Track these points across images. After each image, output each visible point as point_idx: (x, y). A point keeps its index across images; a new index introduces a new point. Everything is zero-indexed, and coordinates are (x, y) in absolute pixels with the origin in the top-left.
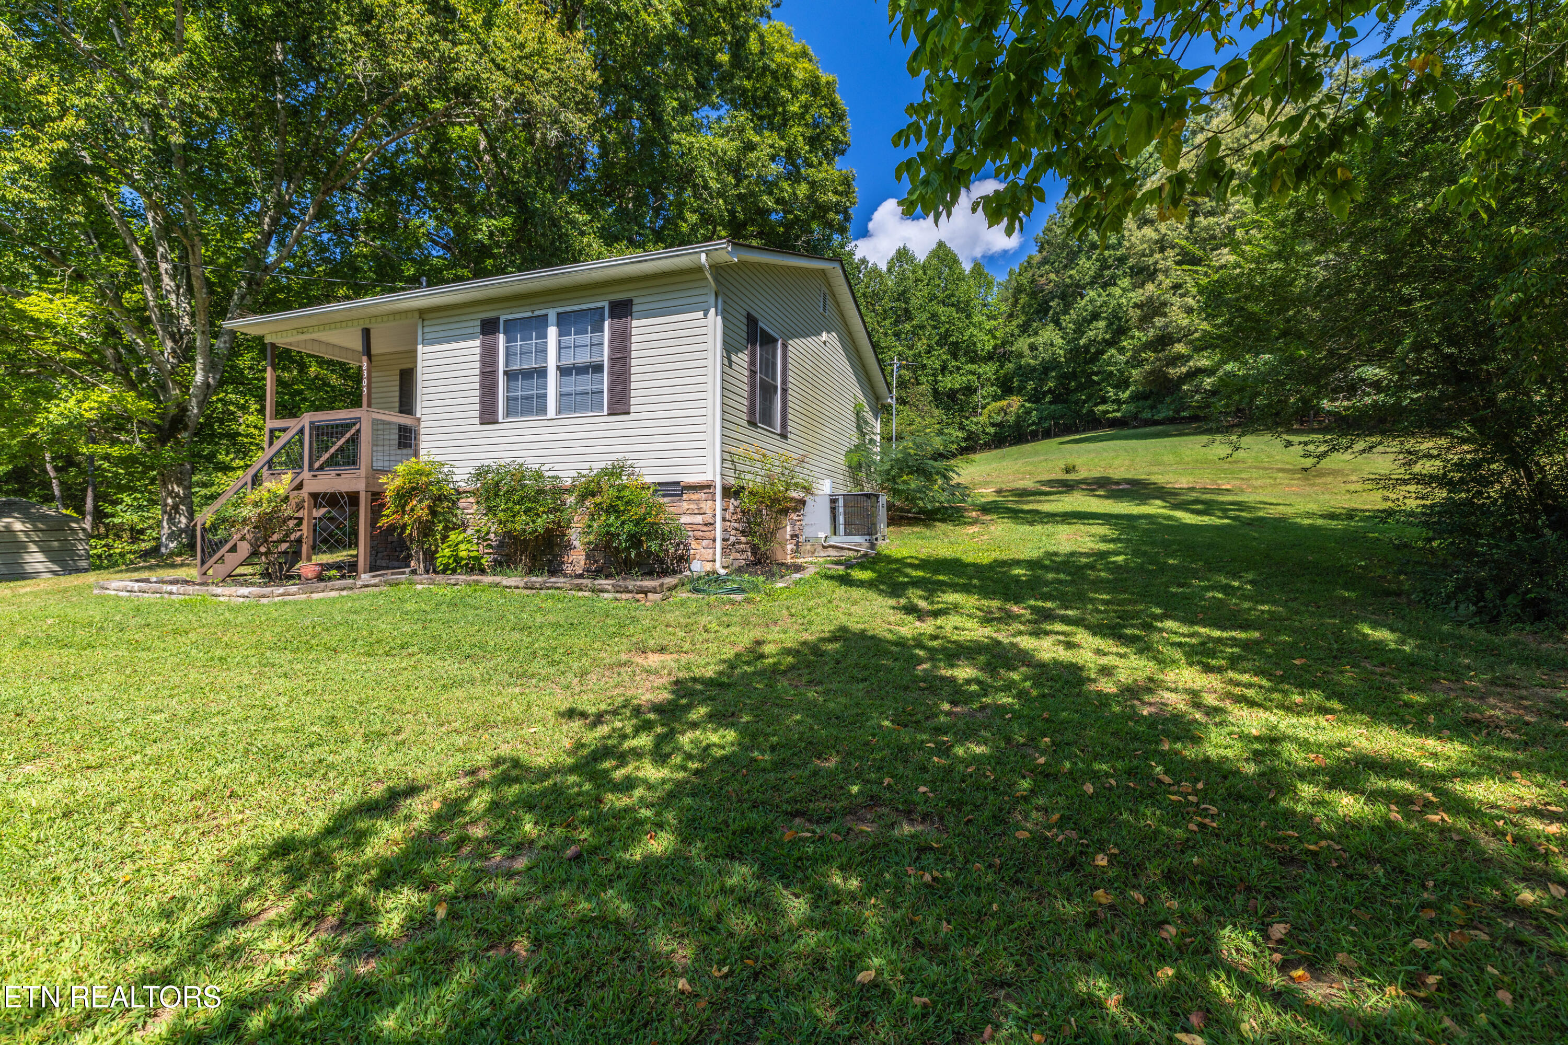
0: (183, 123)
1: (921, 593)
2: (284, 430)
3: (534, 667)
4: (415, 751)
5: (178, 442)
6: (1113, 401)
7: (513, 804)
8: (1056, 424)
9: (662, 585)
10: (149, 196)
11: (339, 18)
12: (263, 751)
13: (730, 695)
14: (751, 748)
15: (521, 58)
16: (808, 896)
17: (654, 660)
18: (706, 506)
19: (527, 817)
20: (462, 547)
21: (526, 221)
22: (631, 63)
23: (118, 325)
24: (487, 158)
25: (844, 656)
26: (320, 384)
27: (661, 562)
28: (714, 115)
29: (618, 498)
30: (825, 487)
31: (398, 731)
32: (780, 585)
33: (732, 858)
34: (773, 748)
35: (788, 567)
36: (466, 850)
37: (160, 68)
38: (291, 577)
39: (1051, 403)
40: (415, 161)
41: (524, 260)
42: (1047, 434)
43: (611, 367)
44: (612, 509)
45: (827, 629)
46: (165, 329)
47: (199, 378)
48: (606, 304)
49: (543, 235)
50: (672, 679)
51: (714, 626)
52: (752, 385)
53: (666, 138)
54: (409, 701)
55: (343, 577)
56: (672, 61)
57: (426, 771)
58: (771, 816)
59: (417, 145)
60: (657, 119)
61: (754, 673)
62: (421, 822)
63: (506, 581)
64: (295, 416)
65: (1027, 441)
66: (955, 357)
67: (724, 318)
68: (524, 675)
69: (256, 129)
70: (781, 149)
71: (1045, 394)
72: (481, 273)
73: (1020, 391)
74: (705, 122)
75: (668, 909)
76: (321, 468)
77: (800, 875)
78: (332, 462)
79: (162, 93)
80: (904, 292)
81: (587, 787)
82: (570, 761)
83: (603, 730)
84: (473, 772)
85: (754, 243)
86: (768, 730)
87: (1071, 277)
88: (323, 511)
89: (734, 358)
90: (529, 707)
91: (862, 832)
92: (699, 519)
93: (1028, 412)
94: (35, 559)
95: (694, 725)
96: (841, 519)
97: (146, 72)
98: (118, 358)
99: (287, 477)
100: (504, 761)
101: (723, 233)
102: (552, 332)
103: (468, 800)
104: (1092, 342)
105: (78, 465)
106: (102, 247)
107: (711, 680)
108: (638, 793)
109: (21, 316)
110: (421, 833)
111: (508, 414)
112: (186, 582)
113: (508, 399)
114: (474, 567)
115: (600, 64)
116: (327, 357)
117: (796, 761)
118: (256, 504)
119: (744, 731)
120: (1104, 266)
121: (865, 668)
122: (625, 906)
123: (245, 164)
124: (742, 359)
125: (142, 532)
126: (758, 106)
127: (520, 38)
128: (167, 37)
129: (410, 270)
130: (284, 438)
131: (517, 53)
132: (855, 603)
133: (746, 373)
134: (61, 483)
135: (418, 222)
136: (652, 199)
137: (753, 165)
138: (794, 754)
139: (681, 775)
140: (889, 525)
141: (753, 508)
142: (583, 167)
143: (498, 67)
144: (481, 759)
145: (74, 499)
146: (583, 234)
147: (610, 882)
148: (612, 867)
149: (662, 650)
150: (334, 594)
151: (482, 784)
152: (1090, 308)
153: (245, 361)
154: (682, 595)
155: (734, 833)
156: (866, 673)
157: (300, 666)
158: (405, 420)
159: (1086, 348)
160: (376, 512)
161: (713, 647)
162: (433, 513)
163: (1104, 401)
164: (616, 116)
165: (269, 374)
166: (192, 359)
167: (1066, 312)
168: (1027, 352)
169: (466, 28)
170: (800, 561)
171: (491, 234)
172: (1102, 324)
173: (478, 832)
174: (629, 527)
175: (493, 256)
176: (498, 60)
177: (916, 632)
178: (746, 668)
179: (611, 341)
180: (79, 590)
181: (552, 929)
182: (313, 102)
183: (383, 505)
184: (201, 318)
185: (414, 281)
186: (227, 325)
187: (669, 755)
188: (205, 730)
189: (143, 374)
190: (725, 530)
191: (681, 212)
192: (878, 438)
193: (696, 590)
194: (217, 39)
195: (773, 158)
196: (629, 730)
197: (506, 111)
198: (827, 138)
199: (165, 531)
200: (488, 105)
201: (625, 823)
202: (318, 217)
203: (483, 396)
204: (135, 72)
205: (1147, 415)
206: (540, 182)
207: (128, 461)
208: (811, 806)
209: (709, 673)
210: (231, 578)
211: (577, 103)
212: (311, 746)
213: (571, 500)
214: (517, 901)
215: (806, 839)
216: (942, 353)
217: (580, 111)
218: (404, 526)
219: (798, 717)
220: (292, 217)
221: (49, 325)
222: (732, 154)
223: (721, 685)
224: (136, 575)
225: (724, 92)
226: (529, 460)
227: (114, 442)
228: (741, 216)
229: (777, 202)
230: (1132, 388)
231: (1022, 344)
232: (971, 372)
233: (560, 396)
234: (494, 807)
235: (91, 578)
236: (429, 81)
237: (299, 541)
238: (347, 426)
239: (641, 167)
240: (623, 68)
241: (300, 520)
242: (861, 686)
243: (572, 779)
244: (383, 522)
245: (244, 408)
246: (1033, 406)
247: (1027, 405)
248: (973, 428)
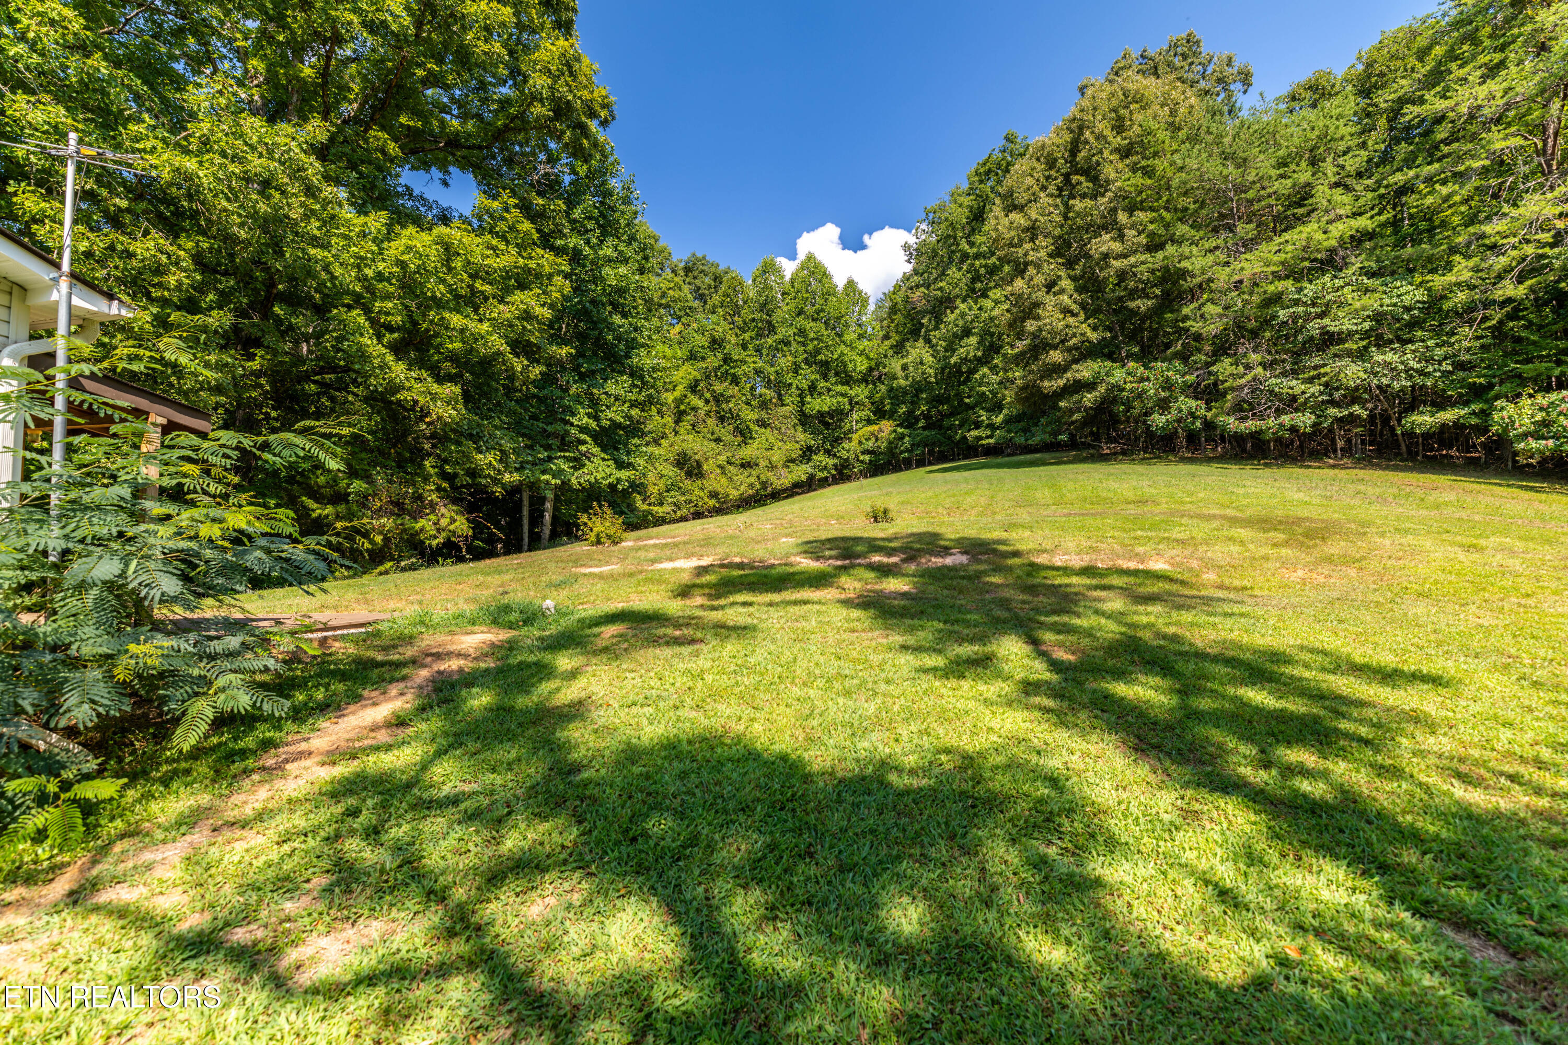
6: (987, 426)
8: (931, 452)
39: (924, 428)
42: (921, 463)
65: (901, 470)
66: (825, 377)
71: (917, 419)
73: (891, 415)
87: (941, 289)
93: (901, 437)
104: (965, 360)
120: (976, 278)
152: (961, 323)
159: (957, 366)
163: (978, 425)
167: (936, 328)
168: (900, 373)
172: (973, 340)
205: (1020, 440)
216: (810, 374)
230: (1005, 411)
231: (895, 365)
232: (843, 395)
246: (905, 431)
247: (900, 430)
248: (845, 455)
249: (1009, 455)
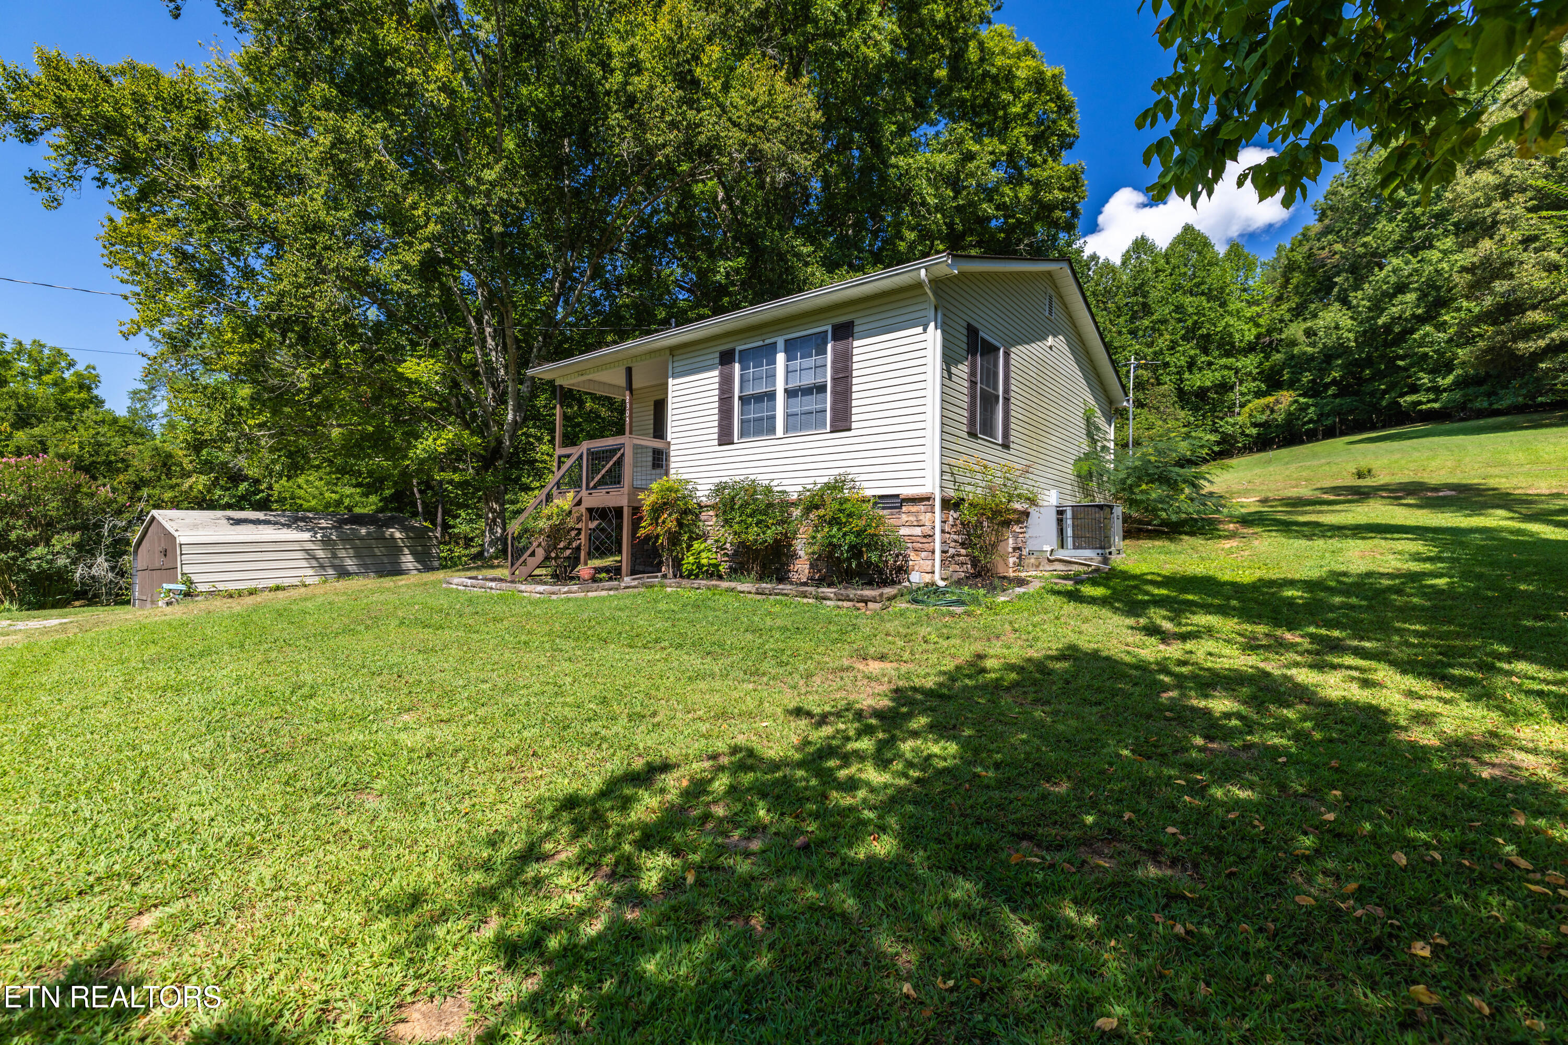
0: (501, 216)
1: (1164, 613)
2: (568, 456)
3: (765, 666)
4: (667, 733)
5: (496, 469)
6: (1428, 390)
7: (749, 790)
8: (1344, 420)
9: (881, 595)
10: (479, 276)
11: (609, 108)
12: (555, 721)
13: (951, 707)
14: (974, 763)
15: (753, 112)
16: (1039, 924)
17: (874, 667)
18: (926, 518)
19: (761, 804)
20: (704, 555)
21: (757, 260)
22: (852, 97)
23: (459, 379)
24: (724, 207)
25: (1075, 677)
26: (593, 416)
27: (880, 572)
28: (931, 131)
29: (840, 511)
30: (1051, 498)
31: (654, 714)
32: (1002, 599)
33: (956, 872)
34: (997, 766)
35: (1010, 580)
36: (709, 826)
37: (489, 175)
38: (572, 578)
39: (1335, 396)
40: (665, 218)
41: (755, 294)
42: (1330, 433)
43: (833, 387)
44: (834, 521)
45: (1055, 646)
46: (488, 379)
47: (510, 417)
48: (829, 328)
49: (772, 270)
50: (893, 687)
51: (933, 637)
52: (973, 397)
53: (884, 162)
54: (662, 689)
55: (611, 579)
56: (890, 87)
57: (677, 751)
58: (996, 836)
59: (668, 204)
60: (877, 146)
61: (976, 687)
62: (672, 796)
63: (740, 587)
64: (574, 444)
65: (1302, 442)
66: (1207, 351)
67: (943, 332)
68: (756, 673)
69: (549, 212)
70: (1002, 153)
71: (1327, 386)
72: (719, 310)
73: (1291, 385)
74: (923, 140)
75: (892, 912)
76: (595, 487)
77: (1028, 901)
78: (601, 483)
79: (488, 194)
80: (1142, 285)
81: (814, 782)
82: (798, 756)
83: (827, 730)
84: (714, 757)
85: (973, 252)
86: (992, 747)
87: (1364, 245)
88: (596, 523)
89: (954, 370)
90: (761, 703)
91: (1098, 866)
92: (918, 531)
93: (1304, 408)
94: (408, 560)
95: (915, 734)
96: (1069, 532)
97: (479, 180)
98: (458, 405)
99: (570, 495)
100: (741, 750)
101: (941, 247)
102: (781, 357)
103: (711, 781)
104: (1395, 320)
105: (432, 488)
106: (449, 320)
107: (931, 690)
108: (861, 794)
109: (401, 377)
110: (673, 806)
111: (742, 434)
112: (501, 580)
113: (743, 422)
114: (713, 573)
115: (823, 104)
116: (598, 393)
117: (1022, 781)
118: (549, 518)
119: (965, 745)
120: (1415, 226)
121: (1099, 690)
122: (851, 901)
123: (543, 241)
124: (962, 370)
125: (472, 539)
126: (976, 114)
127: (753, 94)
128: (492, 150)
129: (661, 314)
130: (568, 463)
131: (751, 108)
132: (1086, 620)
133: (966, 384)
134: (423, 502)
135: (668, 271)
136: (870, 223)
137: (972, 175)
138: (1020, 775)
139: (903, 782)
140: (1125, 538)
141: (974, 520)
142: (807, 203)
143: (735, 124)
144: (721, 746)
145: (430, 515)
146: (807, 264)
147: (835, 876)
148: (837, 862)
149: (882, 658)
150: (604, 593)
151: (722, 768)
152: (1393, 279)
153: (541, 401)
154: (901, 605)
155: (957, 847)
156: (1100, 697)
157: (580, 653)
158: (657, 444)
159: (1388, 328)
160: (636, 525)
161: (933, 658)
162: (680, 524)
163: (1414, 389)
164: (837, 150)
165: (558, 411)
166: (505, 402)
167: (1357, 287)
168: (1302, 339)
169: (707, 95)
170: (1023, 575)
171: (728, 274)
172: (1411, 297)
173: (720, 811)
174: (851, 538)
175: (729, 294)
176: (735, 118)
177: (1160, 656)
178: (967, 681)
179: (833, 362)
180: (434, 584)
181: (783, 911)
182: (590, 183)
183: (641, 518)
184: (512, 370)
185: (665, 324)
186: (530, 372)
187: (890, 761)
188: (515, 700)
189: (474, 416)
190: (944, 542)
191: (899, 232)
192: (1112, 445)
193: (915, 601)
194: (524, 144)
195: (993, 165)
196: (852, 733)
197: (741, 162)
198: (1053, 134)
199: (487, 539)
200: (726, 160)
201: (850, 821)
202: (592, 278)
203: (721, 420)
204: (471, 182)
205: (1481, 403)
206: (769, 223)
207: (463, 485)
208: (1040, 831)
209: (930, 683)
210: (531, 578)
211: (802, 144)
212: (589, 720)
213: (797, 512)
214: (753, 879)
215: (1035, 865)
216: (1190, 349)
217: (805, 150)
218: (658, 536)
219: (1024, 736)
220: (575, 280)
221: (417, 382)
222: (951, 167)
223: (941, 697)
224: (469, 574)
225: (942, 107)
226: (760, 477)
227: (456, 469)
228: (960, 228)
229: (998, 208)
230: (1458, 372)
231: (1296, 330)
232: (1228, 368)
233: (788, 416)
234: (733, 790)
235: (441, 575)
236: (679, 147)
237: (578, 548)
238: (613, 451)
239: (860, 194)
240: (843, 103)
241: (579, 530)
242: (1095, 709)
243: (800, 773)
244: (641, 533)
245: (539, 439)
246: (1310, 401)
247: (1302, 400)
248: (1230, 430)
249: (1462, 420)
